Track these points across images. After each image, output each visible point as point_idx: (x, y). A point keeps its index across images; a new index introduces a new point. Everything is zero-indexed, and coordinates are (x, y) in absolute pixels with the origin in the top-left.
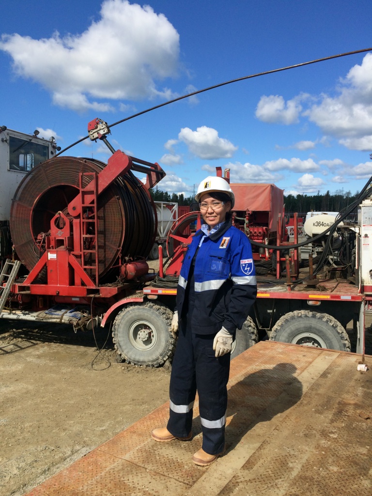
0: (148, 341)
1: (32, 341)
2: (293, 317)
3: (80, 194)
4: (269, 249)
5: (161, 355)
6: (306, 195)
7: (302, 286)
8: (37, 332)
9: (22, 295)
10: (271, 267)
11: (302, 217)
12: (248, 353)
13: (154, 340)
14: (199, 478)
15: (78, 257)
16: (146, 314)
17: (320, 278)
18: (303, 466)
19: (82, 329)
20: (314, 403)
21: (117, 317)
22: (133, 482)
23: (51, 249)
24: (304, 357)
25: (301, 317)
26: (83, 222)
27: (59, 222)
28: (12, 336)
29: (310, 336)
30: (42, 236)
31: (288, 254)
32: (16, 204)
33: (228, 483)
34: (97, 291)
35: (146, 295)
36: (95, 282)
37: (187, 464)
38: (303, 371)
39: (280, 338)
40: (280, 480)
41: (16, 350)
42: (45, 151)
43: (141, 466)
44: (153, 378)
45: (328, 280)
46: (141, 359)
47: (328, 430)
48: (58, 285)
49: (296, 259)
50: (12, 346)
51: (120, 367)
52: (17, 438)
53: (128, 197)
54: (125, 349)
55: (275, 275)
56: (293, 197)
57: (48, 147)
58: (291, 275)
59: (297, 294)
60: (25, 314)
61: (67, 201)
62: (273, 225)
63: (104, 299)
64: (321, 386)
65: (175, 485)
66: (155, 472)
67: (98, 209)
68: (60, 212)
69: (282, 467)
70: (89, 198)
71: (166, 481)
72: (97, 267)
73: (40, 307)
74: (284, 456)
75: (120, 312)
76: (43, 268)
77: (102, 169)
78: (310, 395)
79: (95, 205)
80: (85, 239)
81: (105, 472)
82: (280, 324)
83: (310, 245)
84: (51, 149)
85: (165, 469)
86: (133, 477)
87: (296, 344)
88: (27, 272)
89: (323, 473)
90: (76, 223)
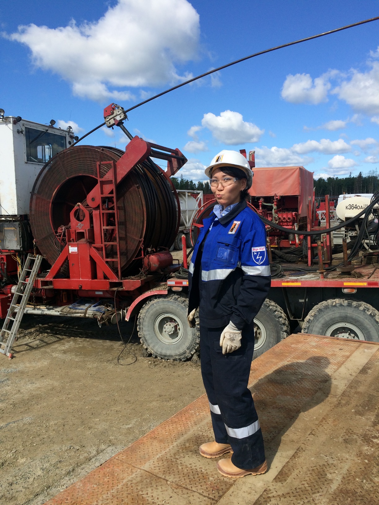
0: (174, 334)
1: (58, 336)
2: (327, 306)
3: (99, 184)
4: (299, 235)
5: (188, 349)
6: (337, 178)
7: (336, 273)
8: (63, 327)
9: (46, 289)
10: (302, 254)
11: (333, 201)
12: (278, 347)
13: (180, 333)
14: (225, 492)
15: (99, 249)
16: (171, 307)
17: (356, 264)
18: (344, 478)
19: (107, 323)
20: (353, 403)
21: (141, 310)
22: (152, 496)
23: (72, 243)
24: (341, 351)
25: (335, 306)
26: (103, 214)
27: (78, 214)
28: (37, 331)
29: (345, 326)
30: (62, 229)
31: (320, 239)
32: (34, 197)
33: (258, 499)
34: (120, 284)
35: (171, 287)
36: (117, 276)
37: (212, 475)
38: (340, 366)
39: (314, 329)
40: (318, 495)
41: (42, 345)
42: (62, 142)
43: (161, 478)
44: (180, 373)
45: (364, 266)
46: (168, 353)
47: (371, 435)
48: (81, 279)
49: (328, 244)
50: (38, 342)
51: (146, 362)
52: (41, 437)
53: (148, 185)
54: (151, 343)
55: (307, 262)
56: (324, 180)
57: (65, 137)
58: (324, 262)
59: (331, 281)
60: (49, 309)
61: (86, 192)
62: (303, 211)
63: (128, 292)
64: (361, 383)
65: (198, 500)
66: (177, 485)
67: (118, 199)
68: (79, 204)
69: (319, 478)
70: (108, 188)
71: (188, 495)
72: (119, 259)
73: (65, 301)
74: (321, 465)
75: (144, 305)
76: (65, 261)
77: (120, 157)
78: (348, 393)
79: (114, 195)
80: (105, 231)
81: (122, 484)
82: (313, 314)
83: (343, 229)
84: (68, 139)
85: (188, 481)
86: (152, 490)
87: (331, 336)
88: (49, 267)
89: (367, 486)
90: (96, 215)
